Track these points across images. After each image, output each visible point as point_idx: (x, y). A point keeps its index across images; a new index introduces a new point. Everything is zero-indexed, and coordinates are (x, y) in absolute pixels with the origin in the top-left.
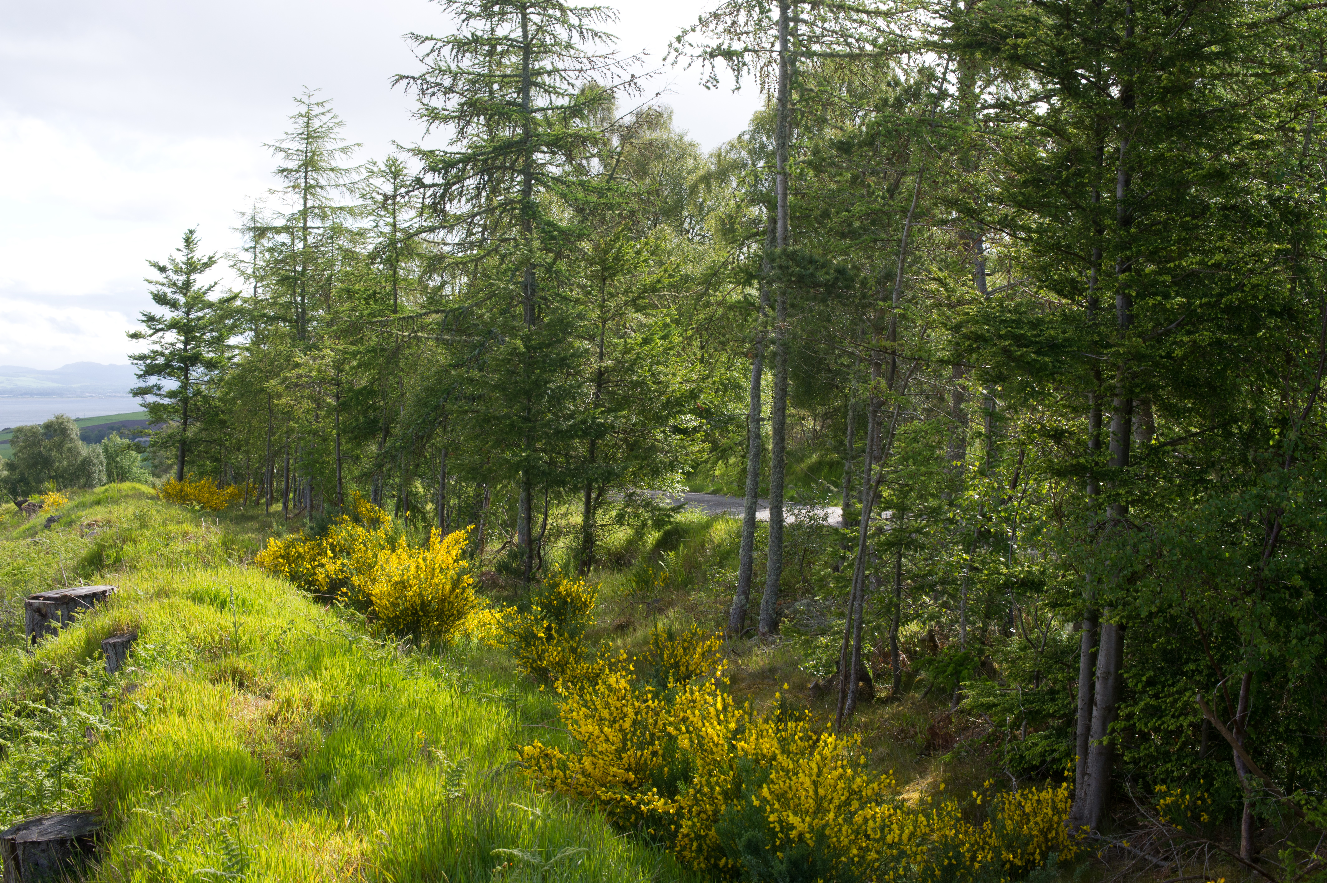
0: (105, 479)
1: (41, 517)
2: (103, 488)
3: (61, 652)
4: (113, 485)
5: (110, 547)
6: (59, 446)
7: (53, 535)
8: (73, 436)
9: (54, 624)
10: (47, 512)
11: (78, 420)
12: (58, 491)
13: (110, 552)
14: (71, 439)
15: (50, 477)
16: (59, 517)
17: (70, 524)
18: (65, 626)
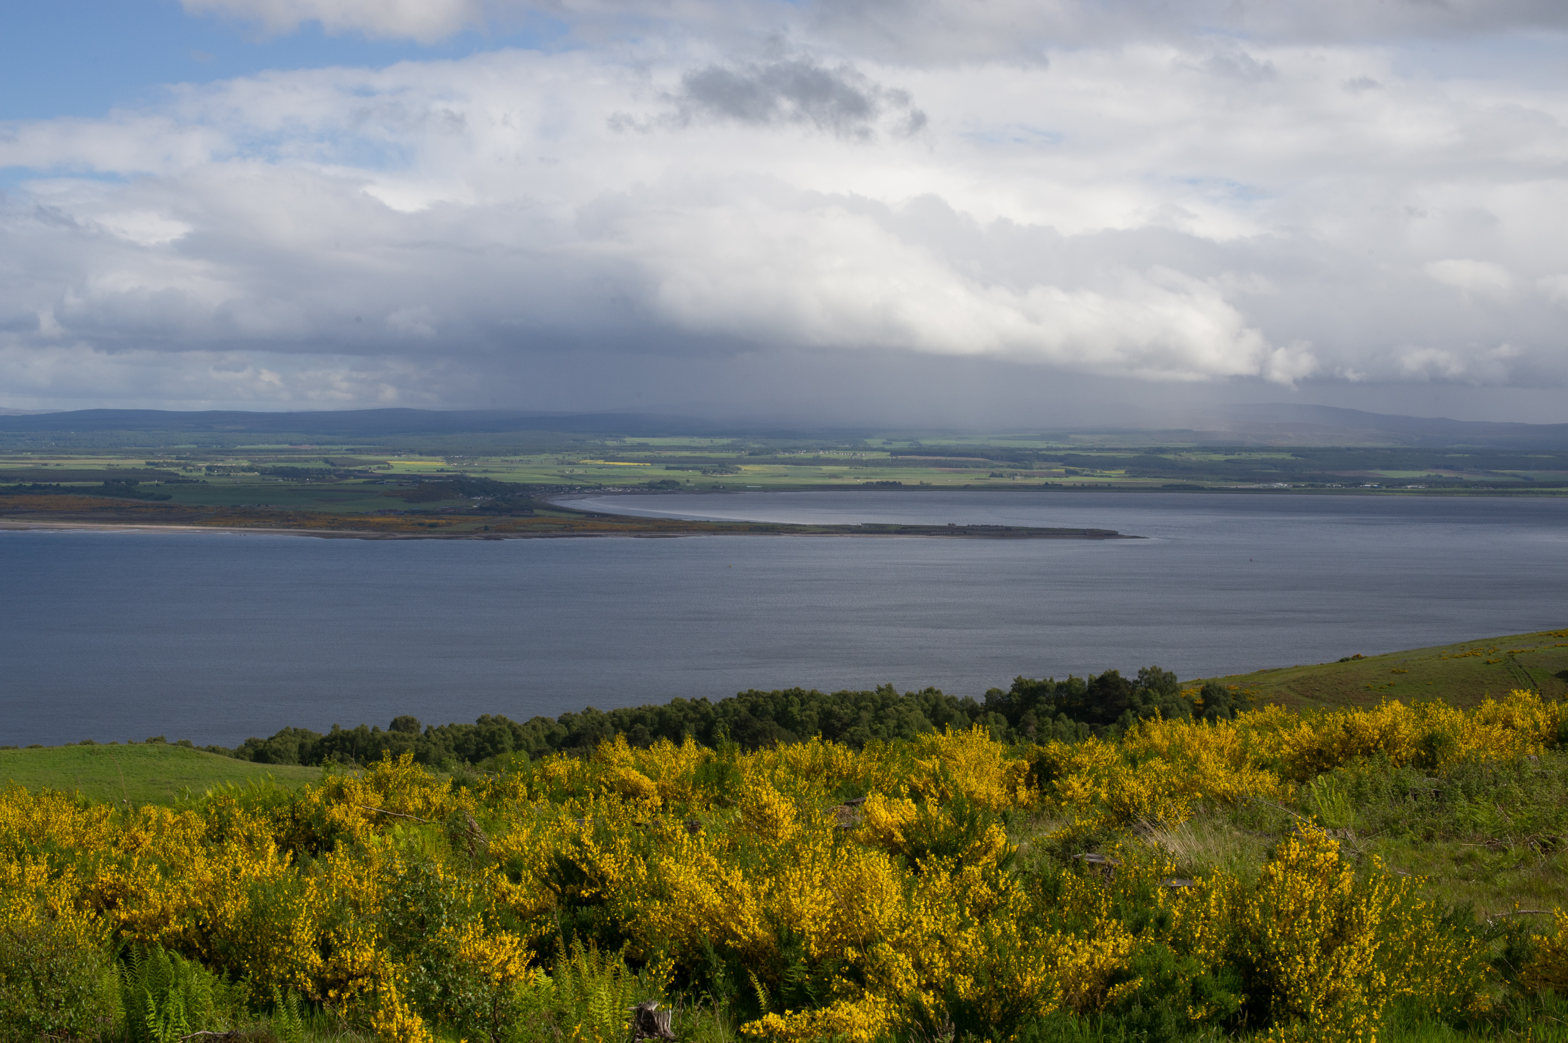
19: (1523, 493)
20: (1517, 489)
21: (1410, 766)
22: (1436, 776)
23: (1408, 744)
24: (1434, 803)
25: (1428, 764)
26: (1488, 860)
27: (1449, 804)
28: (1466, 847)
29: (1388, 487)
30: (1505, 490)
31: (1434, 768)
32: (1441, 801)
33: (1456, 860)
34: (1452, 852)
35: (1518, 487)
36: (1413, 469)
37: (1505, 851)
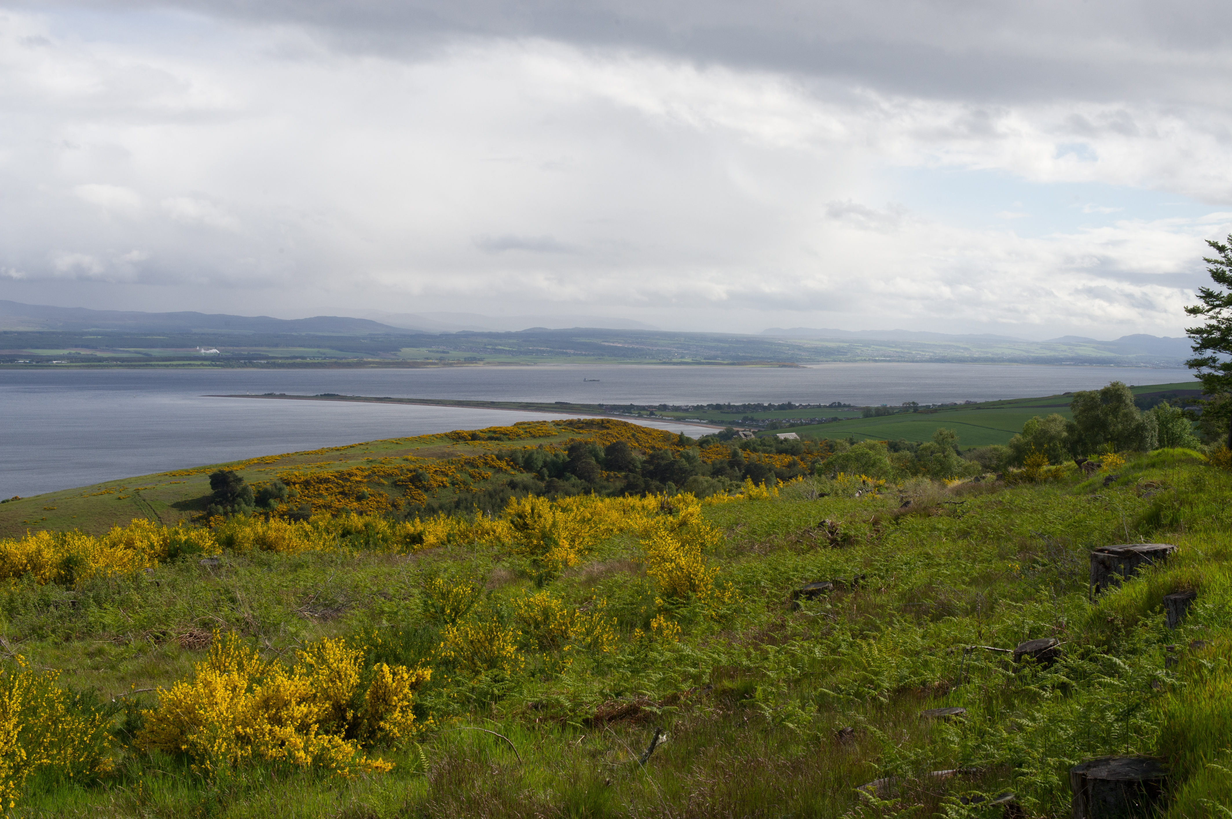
0: (1156, 444)
1: (1099, 476)
2: (1156, 452)
3: (1123, 603)
4: (1166, 449)
5: (1168, 508)
6: (1115, 411)
7: (1112, 493)
8: (1128, 401)
9: (1117, 576)
10: (1105, 471)
11: (1132, 388)
12: (1115, 452)
13: (1168, 513)
14: (1126, 405)
15: (1107, 440)
16: (1117, 477)
17: (1126, 484)
18: (1127, 579)
19: (143, 366)
20: (139, 363)
21: (52, 583)
22: (74, 590)
23: (51, 565)
24: (72, 611)
25: (67, 580)
26: (113, 653)
27: (82, 611)
28: (97, 644)
29: (37, 362)
30: (129, 363)
31: (72, 584)
32: (78, 609)
33: (88, 655)
34: (86, 648)
35: (139, 361)
36: (58, 348)
37: (126, 644)
